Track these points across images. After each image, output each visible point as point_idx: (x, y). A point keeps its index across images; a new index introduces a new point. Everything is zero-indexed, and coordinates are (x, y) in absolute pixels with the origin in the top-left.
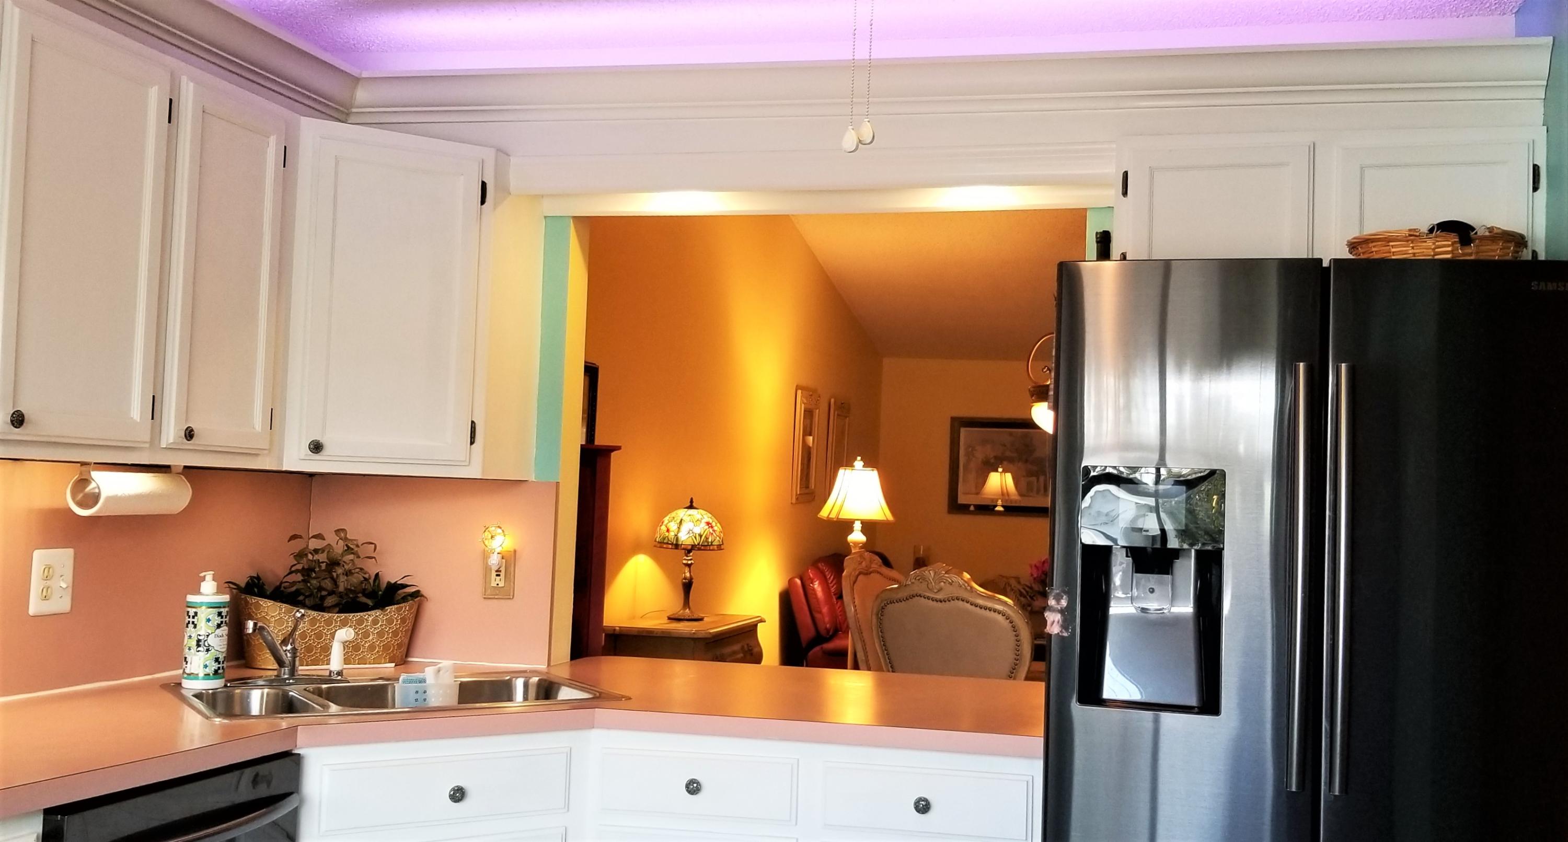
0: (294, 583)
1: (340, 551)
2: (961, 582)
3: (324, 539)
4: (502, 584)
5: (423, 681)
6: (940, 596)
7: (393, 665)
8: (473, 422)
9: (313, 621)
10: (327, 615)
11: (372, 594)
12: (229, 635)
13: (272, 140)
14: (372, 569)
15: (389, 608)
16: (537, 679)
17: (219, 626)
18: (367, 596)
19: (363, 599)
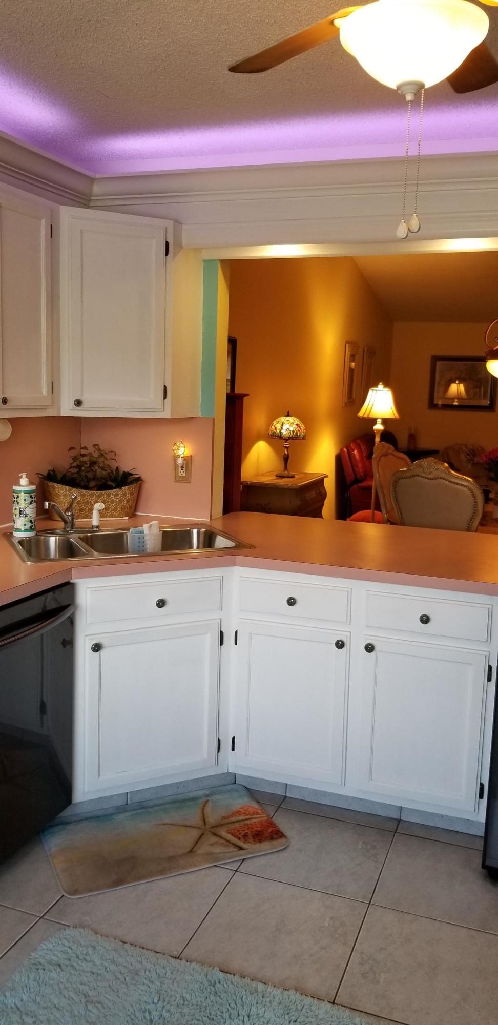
0: (73, 473)
1: (96, 456)
2: (443, 469)
3: (87, 450)
4: (184, 475)
5: (142, 532)
6: (430, 476)
7: (127, 518)
8: (165, 386)
9: (83, 495)
10: (91, 492)
11: (114, 480)
12: (36, 508)
13: (43, 221)
14: (114, 465)
15: (123, 488)
16: (204, 530)
17: (31, 503)
18: (112, 481)
19: (110, 483)
